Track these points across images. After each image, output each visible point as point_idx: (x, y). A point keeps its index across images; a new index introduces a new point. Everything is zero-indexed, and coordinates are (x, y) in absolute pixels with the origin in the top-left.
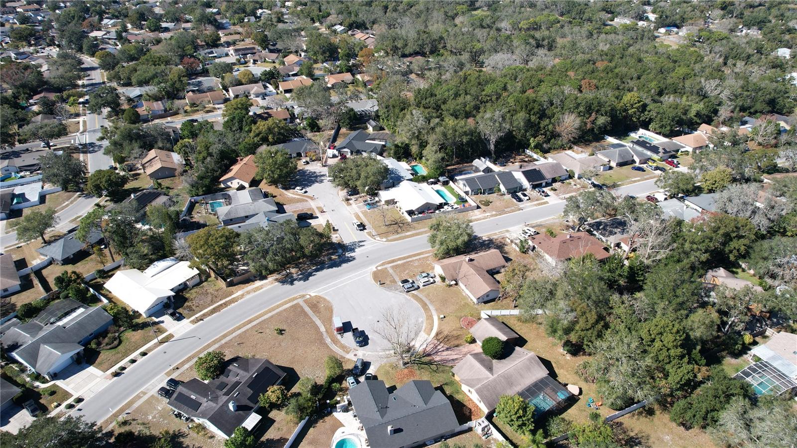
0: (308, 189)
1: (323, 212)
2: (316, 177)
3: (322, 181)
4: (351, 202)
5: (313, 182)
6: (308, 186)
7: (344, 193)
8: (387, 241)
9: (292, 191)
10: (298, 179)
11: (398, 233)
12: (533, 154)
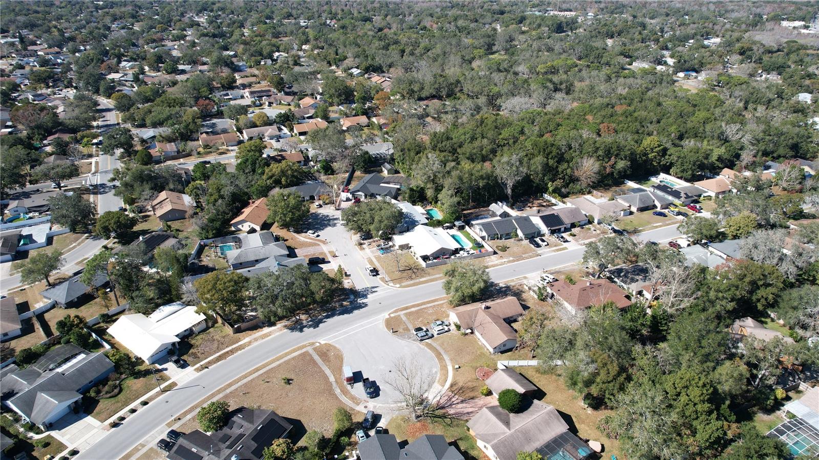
0: (320, 233)
1: (335, 256)
2: (329, 220)
3: (334, 225)
4: (364, 246)
5: (326, 226)
6: (320, 230)
7: (357, 237)
8: (401, 287)
9: (303, 234)
10: (310, 223)
11: (412, 279)
12: (552, 199)
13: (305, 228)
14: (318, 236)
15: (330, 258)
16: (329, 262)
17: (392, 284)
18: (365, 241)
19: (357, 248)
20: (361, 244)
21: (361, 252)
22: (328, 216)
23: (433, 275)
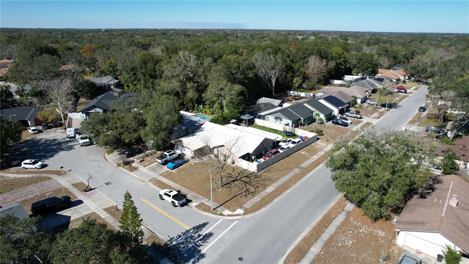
0: (46, 162)
1: (88, 189)
2: (60, 144)
3: (70, 148)
4: (134, 165)
5: (56, 151)
6: (46, 157)
7: (115, 157)
8: (247, 212)
9: (13, 169)
10: (24, 152)
11: (253, 194)
12: (299, 93)
13: (15, 159)
14: (43, 166)
15: (80, 196)
16: (80, 202)
17: (227, 212)
18: (132, 159)
19: (124, 170)
20: (127, 163)
21: (133, 174)
22: (55, 140)
23: (276, 180)
